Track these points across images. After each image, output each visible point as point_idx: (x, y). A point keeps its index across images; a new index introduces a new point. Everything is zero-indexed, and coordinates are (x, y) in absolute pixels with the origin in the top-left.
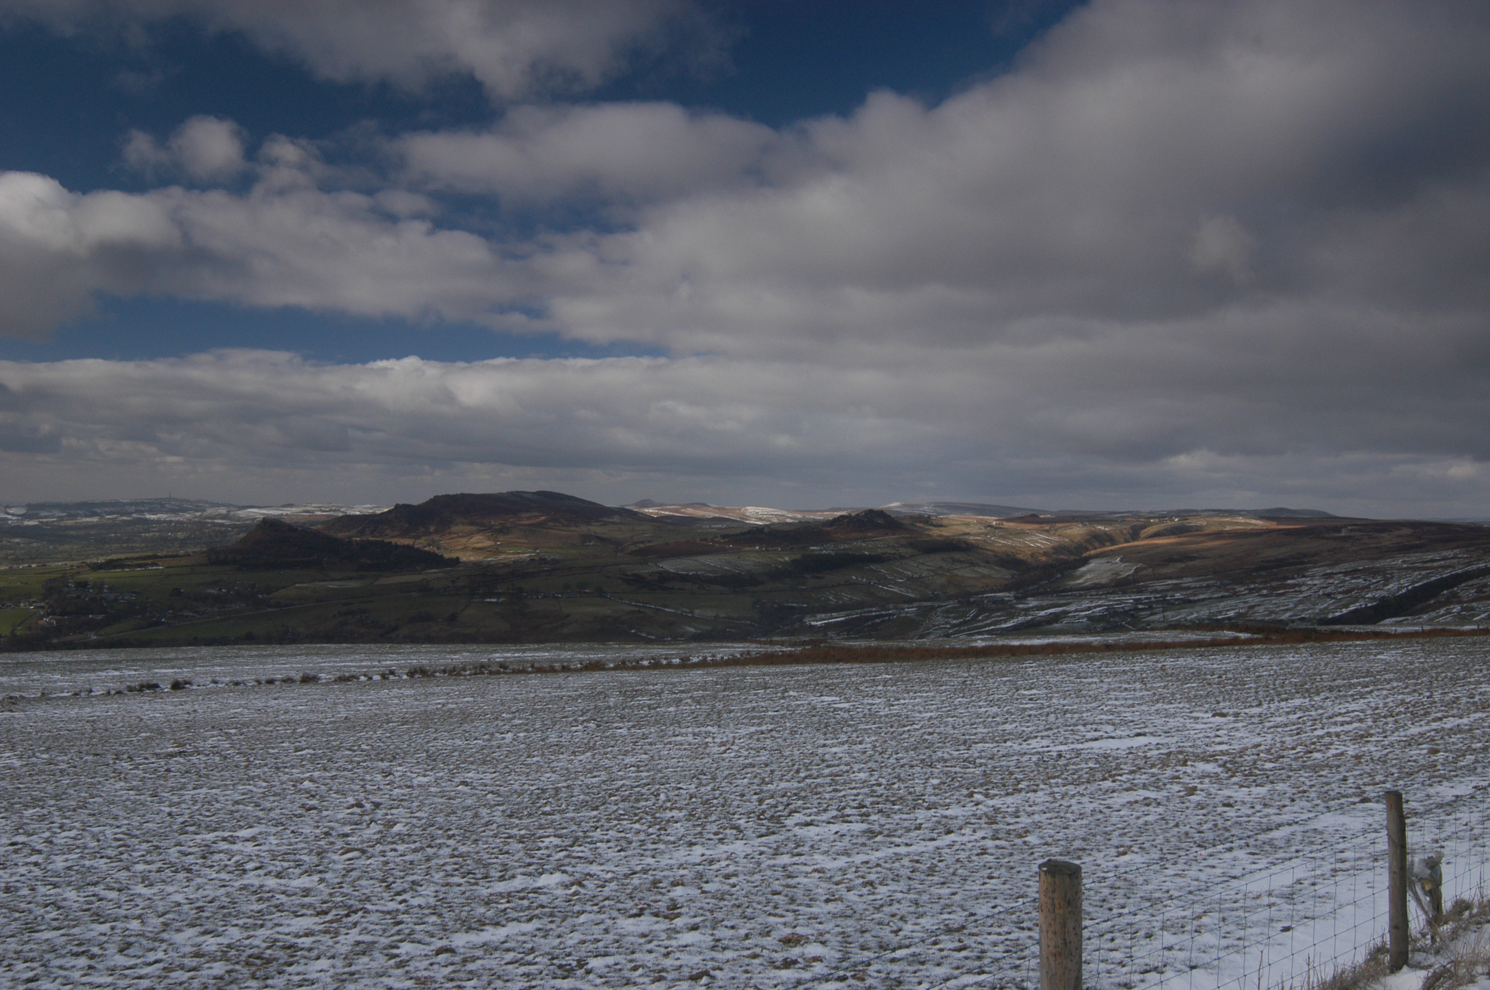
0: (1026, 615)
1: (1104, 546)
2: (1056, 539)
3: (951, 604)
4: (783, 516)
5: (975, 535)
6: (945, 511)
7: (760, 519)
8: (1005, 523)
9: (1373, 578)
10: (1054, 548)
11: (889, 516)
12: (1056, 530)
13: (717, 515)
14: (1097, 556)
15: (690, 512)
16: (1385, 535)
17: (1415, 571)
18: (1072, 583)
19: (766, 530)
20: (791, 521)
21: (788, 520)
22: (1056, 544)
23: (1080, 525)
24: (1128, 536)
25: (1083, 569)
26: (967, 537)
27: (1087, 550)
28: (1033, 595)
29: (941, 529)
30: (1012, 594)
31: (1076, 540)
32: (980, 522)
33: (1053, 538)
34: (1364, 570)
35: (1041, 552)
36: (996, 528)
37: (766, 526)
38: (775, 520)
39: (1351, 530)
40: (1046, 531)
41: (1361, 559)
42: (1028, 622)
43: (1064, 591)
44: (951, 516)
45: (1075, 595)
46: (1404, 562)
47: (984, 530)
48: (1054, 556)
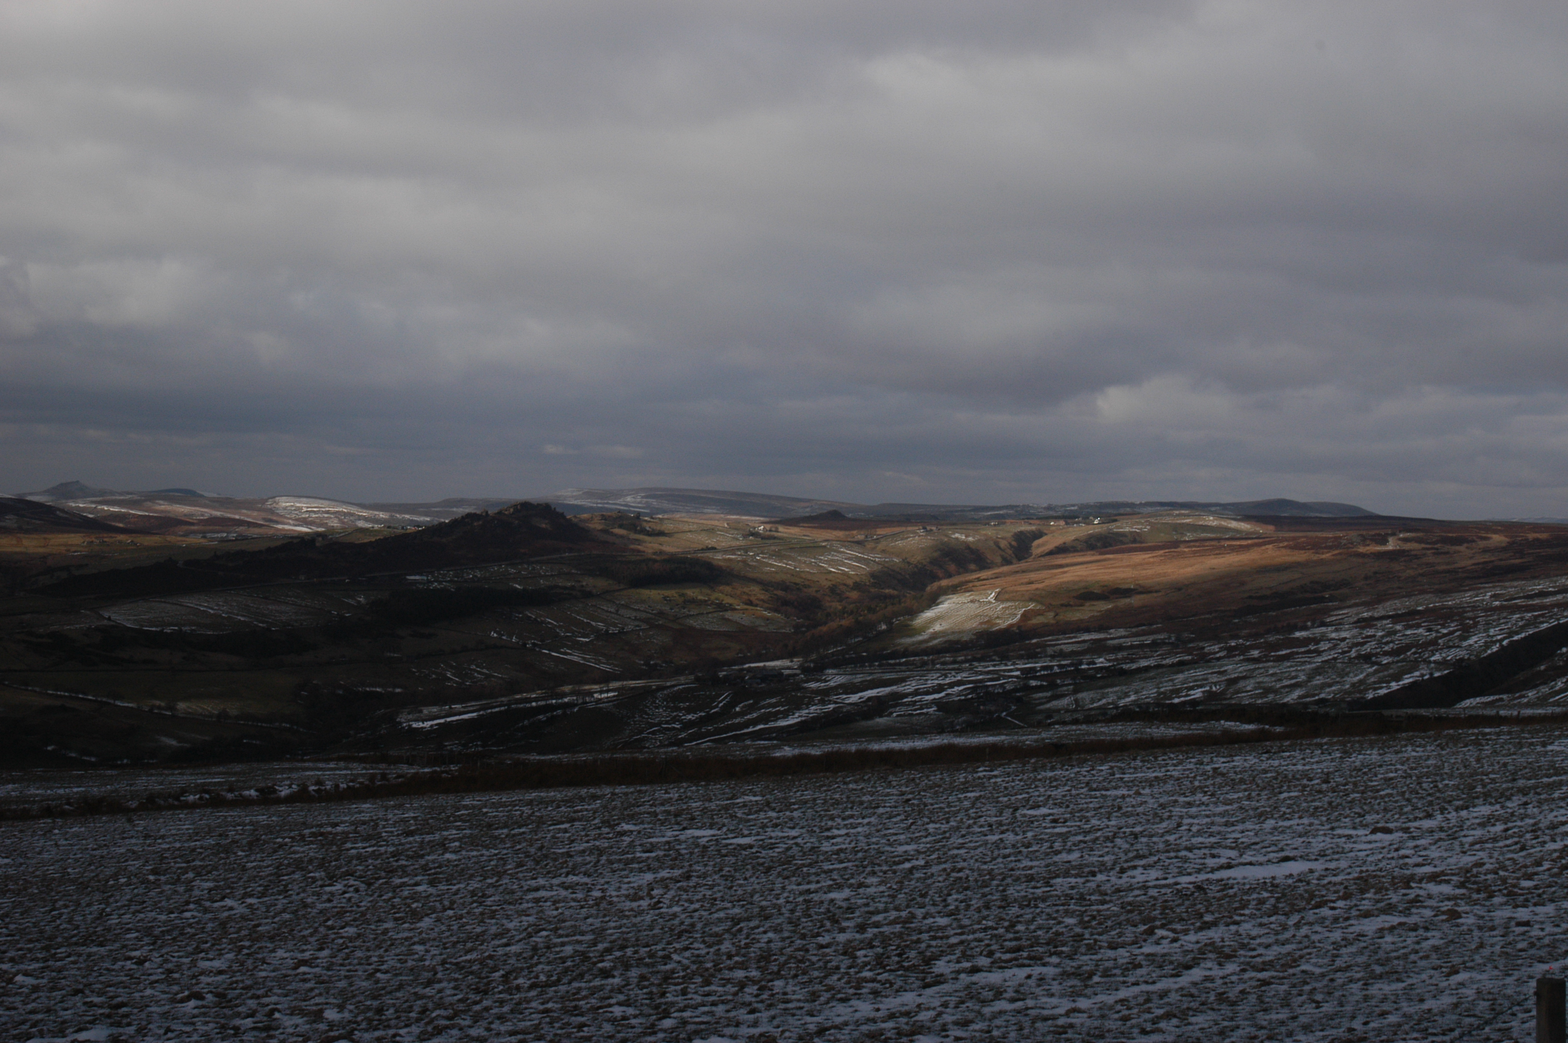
0: (823, 702)
1: (967, 571)
2: (878, 558)
3: (682, 682)
4: (352, 515)
5: (725, 551)
6: (666, 505)
7: (305, 522)
8: (781, 529)
9: (1443, 626)
10: (873, 575)
11: (562, 515)
12: (877, 541)
13: (218, 514)
14: (954, 590)
15: (164, 507)
16: (1462, 548)
17: (1513, 613)
18: (908, 641)
19: (318, 544)
20: (368, 525)
21: (361, 524)
22: (876, 568)
23: (921, 532)
24: (1010, 552)
25: (929, 614)
26: (710, 555)
27: (935, 578)
28: (836, 665)
29: (662, 539)
30: (797, 661)
31: (912, 560)
32: (734, 526)
33: (870, 557)
34: (1427, 610)
35: (850, 582)
36: (764, 538)
37: (319, 534)
38: (335, 523)
39: (1405, 540)
40: (859, 543)
41: (1423, 592)
42: (828, 714)
43: (894, 655)
44: (677, 516)
45: (912, 663)
46: (1495, 597)
47: (741, 542)
48: (873, 590)
